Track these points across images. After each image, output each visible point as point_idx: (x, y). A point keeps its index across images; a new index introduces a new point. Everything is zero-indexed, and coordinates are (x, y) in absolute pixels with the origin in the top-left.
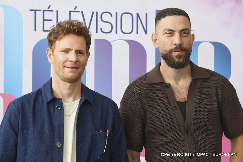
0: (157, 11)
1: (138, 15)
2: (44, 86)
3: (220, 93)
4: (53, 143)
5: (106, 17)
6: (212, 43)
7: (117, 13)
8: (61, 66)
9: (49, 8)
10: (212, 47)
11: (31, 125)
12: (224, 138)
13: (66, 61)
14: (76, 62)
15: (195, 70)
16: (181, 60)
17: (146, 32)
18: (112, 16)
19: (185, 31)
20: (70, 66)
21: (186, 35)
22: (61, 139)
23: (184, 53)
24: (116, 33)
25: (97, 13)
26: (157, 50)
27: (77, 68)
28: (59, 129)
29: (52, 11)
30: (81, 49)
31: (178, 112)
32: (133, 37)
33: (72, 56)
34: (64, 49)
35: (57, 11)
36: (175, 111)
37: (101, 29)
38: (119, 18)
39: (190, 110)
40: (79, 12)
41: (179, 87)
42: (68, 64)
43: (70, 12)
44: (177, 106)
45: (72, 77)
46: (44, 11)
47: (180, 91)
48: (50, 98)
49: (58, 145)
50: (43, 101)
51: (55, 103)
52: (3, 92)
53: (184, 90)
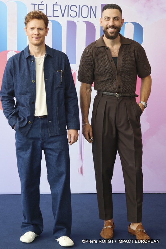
0: (102, 4)
1: (91, 7)
3: (136, 53)
4: (30, 80)
5: (73, 8)
6: (133, 23)
7: (79, 6)
8: (31, 37)
9: (41, 3)
10: (132, 26)
11: (18, 72)
14: (38, 35)
16: (113, 35)
17: (96, 17)
18: (76, 7)
19: (116, 18)
20: (35, 37)
21: (117, 20)
22: (35, 78)
23: (116, 30)
24: (79, 17)
25: (68, 5)
26: (101, 27)
28: (33, 73)
29: (44, 4)
30: (41, 27)
31: (113, 63)
32: (88, 19)
35: (46, 5)
36: (111, 62)
37: (70, 15)
38: (81, 8)
39: (120, 62)
40: (58, 5)
41: (114, 49)
42: (34, 36)
43: (53, 5)
44: (112, 59)
46: (39, 4)
47: (114, 51)
48: (28, 56)
49: (33, 81)
50: (24, 58)
51: (31, 59)
52: (16, 50)
53: (116, 51)
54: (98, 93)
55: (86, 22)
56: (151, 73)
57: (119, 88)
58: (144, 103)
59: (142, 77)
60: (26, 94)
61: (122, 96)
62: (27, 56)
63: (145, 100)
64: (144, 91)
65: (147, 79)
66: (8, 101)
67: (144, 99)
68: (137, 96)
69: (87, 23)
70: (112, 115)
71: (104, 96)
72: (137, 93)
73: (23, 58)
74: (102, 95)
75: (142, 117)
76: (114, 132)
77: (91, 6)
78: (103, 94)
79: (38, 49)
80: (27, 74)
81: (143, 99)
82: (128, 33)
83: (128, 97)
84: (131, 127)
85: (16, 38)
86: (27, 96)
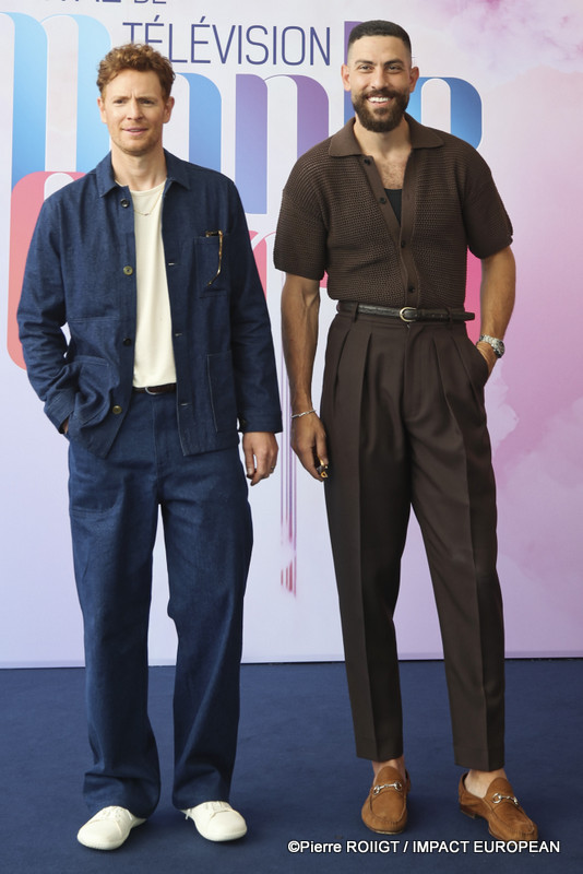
0: (346, 23)
1: (313, 31)
2: (101, 164)
3: (462, 175)
4: (118, 268)
5: (256, 35)
6: (446, 79)
7: (275, 28)
8: (116, 128)
9: (156, 20)
10: (446, 89)
11: (78, 240)
12: (470, 255)
13: (122, 120)
14: (139, 119)
15: (416, 132)
16: (384, 118)
17: (327, 61)
18: (266, 33)
19: (394, 65)
20: (129, 128)
21: (396, 70)
22: (132, 260)
23: (394, 101)
24: (275, 63)
25: (240, 27)
26: (347, 94)
27: (145, 130)
28: (127, 241)
29: (162, 25)
31: (387, 209)
32: (304, 70)
33: (131, 109)
34: (116, 99)
35: (171, 25)
36: (382, 207)
37: (248, 57)
38: (279, 36)
39: (409, 205)
40: (208, 26)
41: (389, 163)
42: (127, 124)
43: (193, 26)
44: (386, 197)
45: (134, 148)
46: (147, 25)
47: (391, 171)
48: (108, 187)
49: (126, 270)
50: (98, 194)
51: (119, 198)
52: (75, 170)
53: (397, 168)
54: (340, 308)
55: (298, 79)
56: (511, 241)
57: (411, 289)
58: (494, 342)
59: (485, 254)
60: (103, 315)
61: (419, 319)
62: (107, 190)
63: (496, 330)
64: (494, 302)
65: (499, 260)
66: (45, 340)
67: (492, 329)
68: (471, 317)
69: (301, 81)
70: (390, 384)
71: (361, 317)
72: (470, 305)
73: (94, 194)
74: (353, 315)
75: (490, 389)
76: (399, 441)
77: (312, 29)
78: (357, 312)
79: (140, 166)
80: (106, 247)
81: (489, 326)
82: (433, 110)
83: (442, 320)
84: (455, 424)
85: (75, 131)
86: (106, 319)
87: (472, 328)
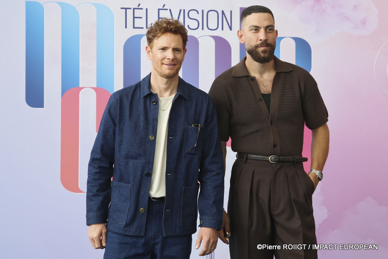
0: (241, 8)
1: (223, 13)
2: (144, 79)
3: (302, 86)
4: (147, 136)
5: (193, 14)
7: (203, 11)
8: (159, 63)
9: (138, 6)
10: (293, 43)
11: (127, 118)
12: (306, 128)
13: (164, 59)
16: (266, 55)
17: (231, 28)
18: (198, 13)
20: (168, 63)
21: (271, 31)
22: (154, 132)
24: (203, 29)
25: (184, 10)
27: (175, 65)
28: (153, 122)
29: (142, 9)
30: (178, 47)
31: (263, 104)
32: (219, 33)
33: (169, 54)
34: (161, 47)
35: (147, 9)
36: (260, 103)
37: (188, 26)
38: (205, 15)
39: (274, 102)
40: (167, 9)
41: (264, 80)
42: (166, 61)
43: (159, 10)
44: (262, 98)
46: (134, 9)
47: (265, 84)
48: (147, 92)
49: (151, 137)
50: (140, 95)
51: (152, 99)
52: (95, 86)
53: (268, 83)
54: (239, 156)
55: (215, 38)
56: (328, 120)
57: (275, 146)
58: (317, 173)
59: (314, 127)
60: (136, 158)
61: (279, 162)
62: (146, 94)
63: (318, 166)
64: (318, 152)
65: (321, 130)
67: (317, 166)
68: (306, 160)
69: (217, 39)
70: (264, 195)
71: (248, 161)
72: (305, 154)
73: (138, 96)
74: (245, 160)
75: (315, 196)
76: (268, 224)
77: (223, 11)
78: (247, 159)
80: (142, 124)
81: (315, 164)
82: (286, 54)
83: (290, 162)
84: (297, 215)
85: (95, 66)
86: (138, 161)
87: (306, 165)
